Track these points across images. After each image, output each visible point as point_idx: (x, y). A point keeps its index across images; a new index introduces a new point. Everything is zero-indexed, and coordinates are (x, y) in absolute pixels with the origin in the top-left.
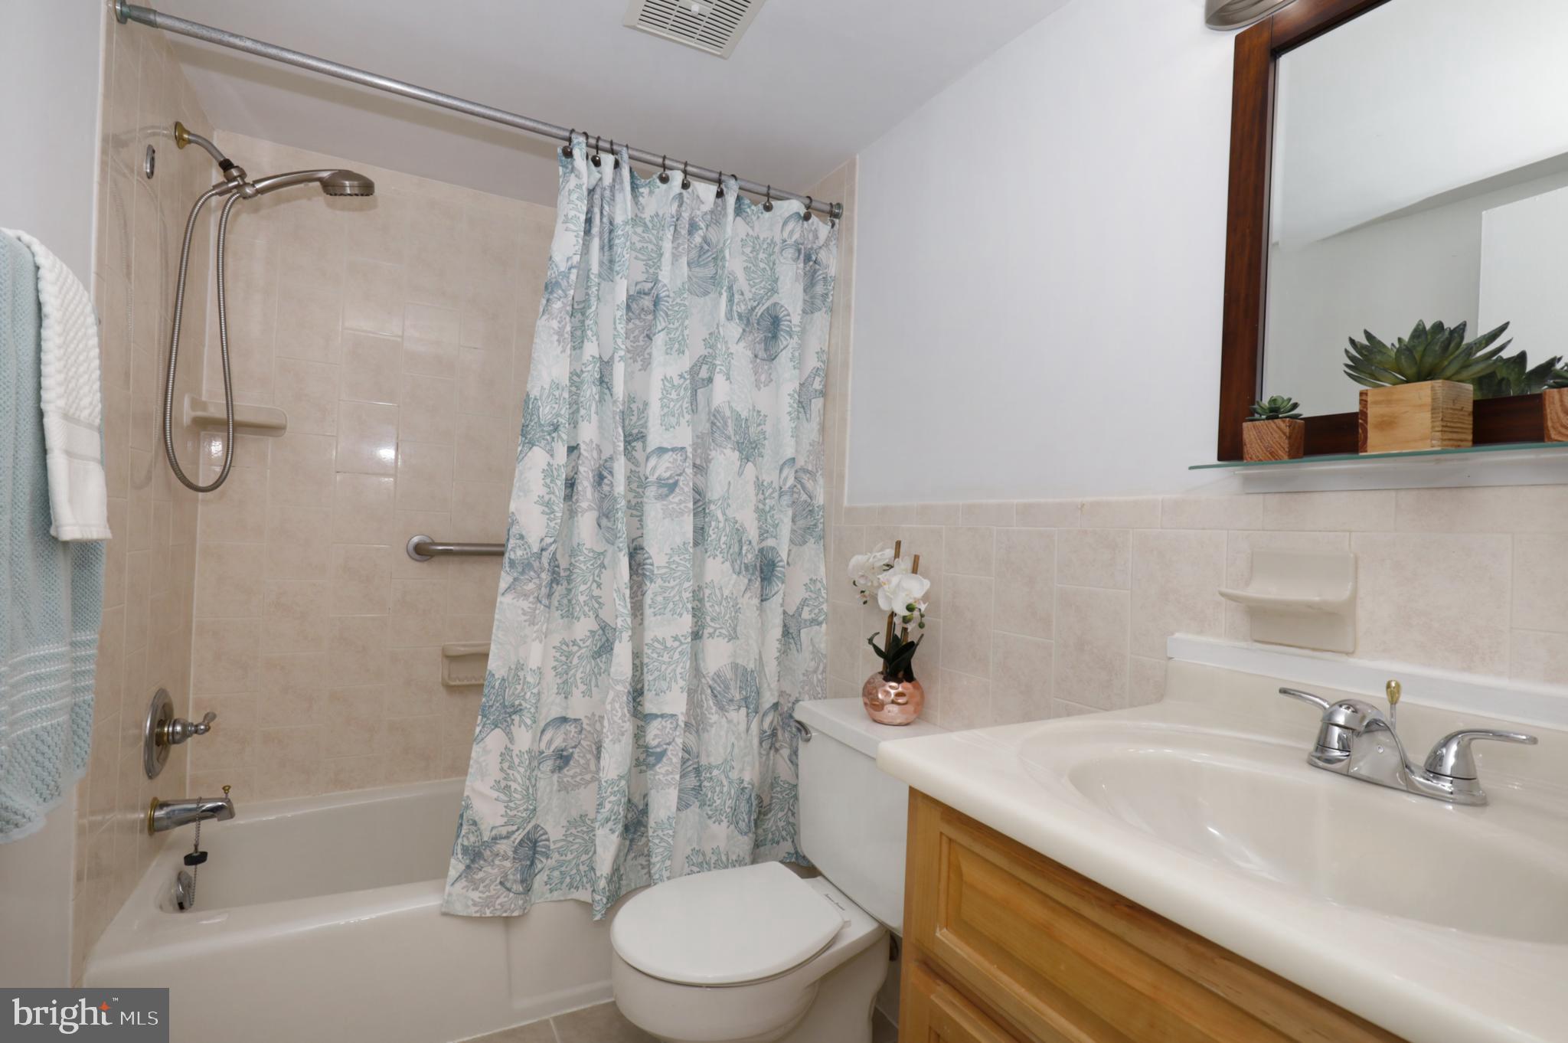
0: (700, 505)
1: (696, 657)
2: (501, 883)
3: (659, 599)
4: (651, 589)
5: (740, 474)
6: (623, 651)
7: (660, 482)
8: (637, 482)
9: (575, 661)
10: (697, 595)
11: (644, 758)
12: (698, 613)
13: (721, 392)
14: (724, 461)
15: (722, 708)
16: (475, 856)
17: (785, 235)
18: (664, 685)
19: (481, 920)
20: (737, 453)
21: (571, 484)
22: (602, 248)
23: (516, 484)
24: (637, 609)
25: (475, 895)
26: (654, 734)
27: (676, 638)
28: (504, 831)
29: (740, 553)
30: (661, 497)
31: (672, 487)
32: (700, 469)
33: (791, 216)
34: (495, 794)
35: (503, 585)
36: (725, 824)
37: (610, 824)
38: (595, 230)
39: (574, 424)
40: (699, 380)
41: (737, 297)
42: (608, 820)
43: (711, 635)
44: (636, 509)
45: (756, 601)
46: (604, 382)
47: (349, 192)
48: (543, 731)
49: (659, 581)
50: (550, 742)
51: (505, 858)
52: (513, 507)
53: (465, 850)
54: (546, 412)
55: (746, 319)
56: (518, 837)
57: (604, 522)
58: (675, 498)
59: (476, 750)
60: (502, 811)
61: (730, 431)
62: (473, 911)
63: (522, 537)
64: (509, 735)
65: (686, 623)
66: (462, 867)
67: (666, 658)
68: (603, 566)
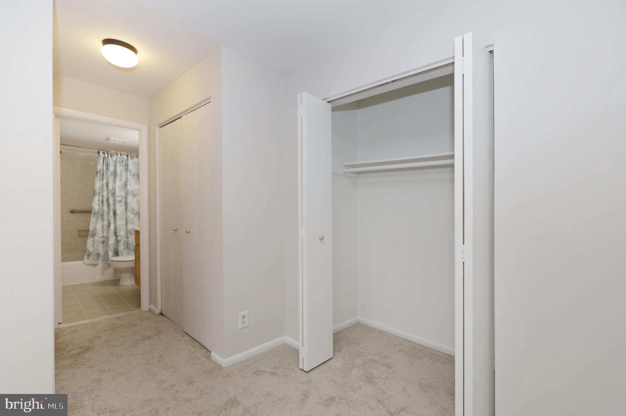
0: (126, 204)
1: (127, 227)
2: (94, 259)
3: (119, 218)
4: (118, 217)
5: (133, 199)
6: (112, 227)
7: (118, 201)
8: (115, 201)
9: (104, 227)
10: (126, 218)
11: (117, 242)
12: (126, 221)
13: (129, 187)
14: (130, 198)
15: (131, 235)
16: (89, 255)
18: (120, 231)
19: (90, 265)
20: (132, 196)
21: (102, 201)
22: (106, 165)
23: (93, 202)
24: (115, 220)
25: (89, 261)
26: (119, 238)
27: (122, 224)
28: (94, 252)
29: (133, 212)
30: (118, 203)
31: (121, 202)
32: (126, 198)
34: (91, 247)
35: (92, 216)
36: (132, 251)
37: (111, 251)
38: (105, 163)
39: (103, 192)
40: (125, 185)
41: (131, 172)
42: (111, 250)
43: (129, 224)
44: (114, 205)
45: (137, 219)
46: (107, 186)
48: (99, 238)
49: (119, 216)
50: (101, 240)
51: (94, 255)
52: (93, 205)
53: (87, 255)
54: (97, 191)
55: (134, 175)
56: (96, 252)
57: (108, 207)
58: (121, 203)
59: (88, 241)
60: (93, 248)
61: (131, 193)
62: (89, 263)
63: (94, 209)
64: (94, 238)
65: (124, 222)
66: (87, 257)
67: (121, 227)
68: (109, 213)
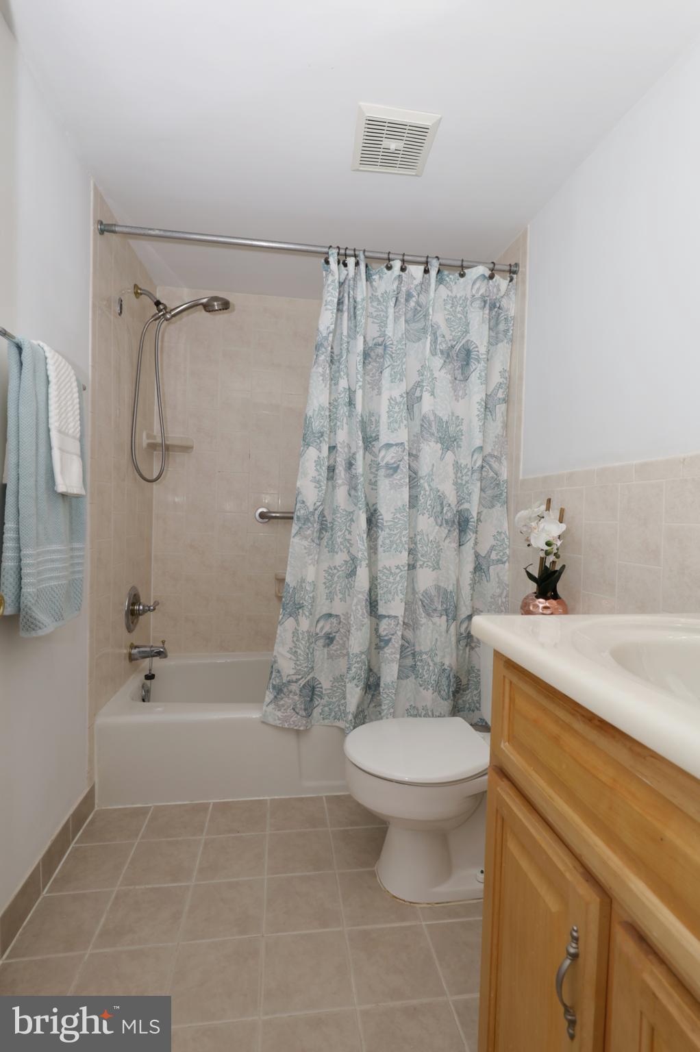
0: (414, 480)
1: (412, 581)
2: (294, 709)
3: (387, 541)
4: (382, 535)
5: (442, 459)
6: (363, 575)
7: (388, 466)
8: (373, 467)
9: (336, 579)
10: (412, 540)
11: (379, 643)
12: (411, 552)
13: (427, 405)
14: (430, 451)
15: (428, 615)
16: (279, 690)
17: (474, 292)
18: (390, 597)
19: (282, 729)
20: (439, 445)
21: (331, 469)
22: (349, 319)
23: (301, 470)
24: (373, 549)
25: (279, 714)
26: (384, 627)
27: (398, 567)
28: (294, 678)
29: (442, 512)
30: (388, 476)
31: (396, 469)
32: (413, 456)
33: (478, 278)
34: (289, 656)
35: (294, 531)
36: (431, 691)
37: (355, 681)
38: (345, 308)
39: (333, 430)
40: (412, 400)
41: (440, 339)
42: (354, 679)
43: (421, 566)
44: (373, 484)
45: (455, 545)
46: (351, 403)
47: (217, 308)
48: (318, 621)
49: (387, 530)
50: (322, 628)
51: (295, 694)
52: (298, 484)
53: (274, 687)
54: (316, 425)
55: (447, 354)
56: (302, 682)
57: (353, 492)
58: (397, 476)
59: (280, 629)
60: (293, 665)
61: (434, 430)
62: (278, 723)
63: (303, 502)
64: (297, 620)
65: (404, 558)
66: (272, 696)
67: (391, 579)
68: (352, 520)
